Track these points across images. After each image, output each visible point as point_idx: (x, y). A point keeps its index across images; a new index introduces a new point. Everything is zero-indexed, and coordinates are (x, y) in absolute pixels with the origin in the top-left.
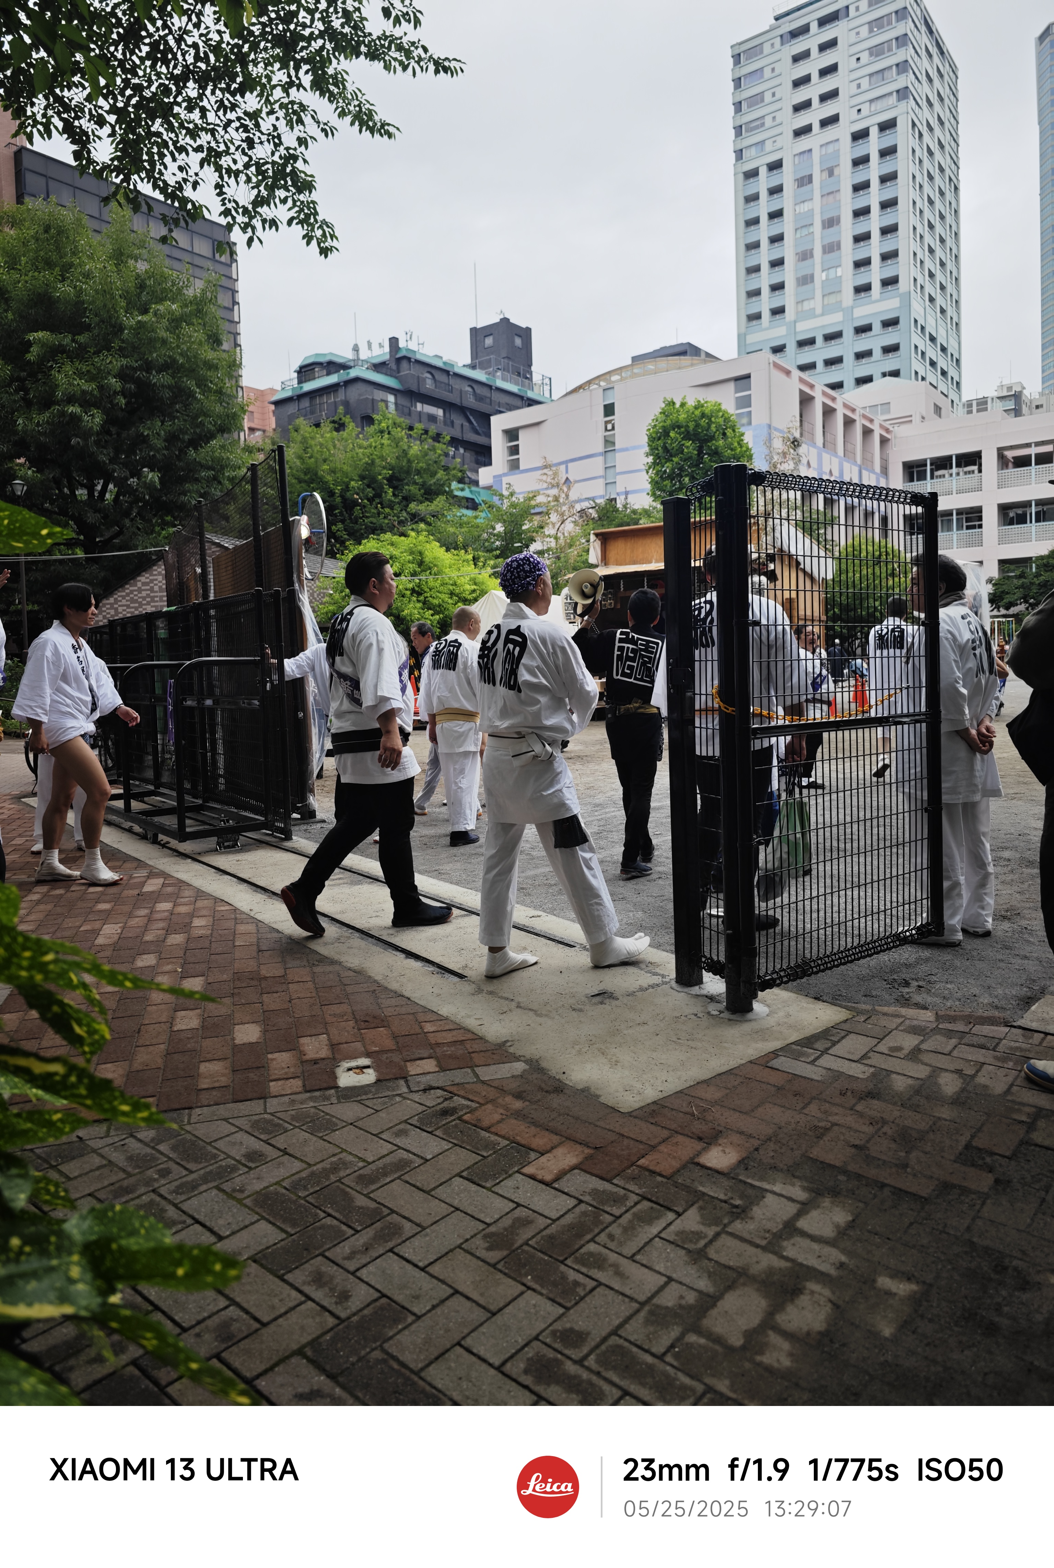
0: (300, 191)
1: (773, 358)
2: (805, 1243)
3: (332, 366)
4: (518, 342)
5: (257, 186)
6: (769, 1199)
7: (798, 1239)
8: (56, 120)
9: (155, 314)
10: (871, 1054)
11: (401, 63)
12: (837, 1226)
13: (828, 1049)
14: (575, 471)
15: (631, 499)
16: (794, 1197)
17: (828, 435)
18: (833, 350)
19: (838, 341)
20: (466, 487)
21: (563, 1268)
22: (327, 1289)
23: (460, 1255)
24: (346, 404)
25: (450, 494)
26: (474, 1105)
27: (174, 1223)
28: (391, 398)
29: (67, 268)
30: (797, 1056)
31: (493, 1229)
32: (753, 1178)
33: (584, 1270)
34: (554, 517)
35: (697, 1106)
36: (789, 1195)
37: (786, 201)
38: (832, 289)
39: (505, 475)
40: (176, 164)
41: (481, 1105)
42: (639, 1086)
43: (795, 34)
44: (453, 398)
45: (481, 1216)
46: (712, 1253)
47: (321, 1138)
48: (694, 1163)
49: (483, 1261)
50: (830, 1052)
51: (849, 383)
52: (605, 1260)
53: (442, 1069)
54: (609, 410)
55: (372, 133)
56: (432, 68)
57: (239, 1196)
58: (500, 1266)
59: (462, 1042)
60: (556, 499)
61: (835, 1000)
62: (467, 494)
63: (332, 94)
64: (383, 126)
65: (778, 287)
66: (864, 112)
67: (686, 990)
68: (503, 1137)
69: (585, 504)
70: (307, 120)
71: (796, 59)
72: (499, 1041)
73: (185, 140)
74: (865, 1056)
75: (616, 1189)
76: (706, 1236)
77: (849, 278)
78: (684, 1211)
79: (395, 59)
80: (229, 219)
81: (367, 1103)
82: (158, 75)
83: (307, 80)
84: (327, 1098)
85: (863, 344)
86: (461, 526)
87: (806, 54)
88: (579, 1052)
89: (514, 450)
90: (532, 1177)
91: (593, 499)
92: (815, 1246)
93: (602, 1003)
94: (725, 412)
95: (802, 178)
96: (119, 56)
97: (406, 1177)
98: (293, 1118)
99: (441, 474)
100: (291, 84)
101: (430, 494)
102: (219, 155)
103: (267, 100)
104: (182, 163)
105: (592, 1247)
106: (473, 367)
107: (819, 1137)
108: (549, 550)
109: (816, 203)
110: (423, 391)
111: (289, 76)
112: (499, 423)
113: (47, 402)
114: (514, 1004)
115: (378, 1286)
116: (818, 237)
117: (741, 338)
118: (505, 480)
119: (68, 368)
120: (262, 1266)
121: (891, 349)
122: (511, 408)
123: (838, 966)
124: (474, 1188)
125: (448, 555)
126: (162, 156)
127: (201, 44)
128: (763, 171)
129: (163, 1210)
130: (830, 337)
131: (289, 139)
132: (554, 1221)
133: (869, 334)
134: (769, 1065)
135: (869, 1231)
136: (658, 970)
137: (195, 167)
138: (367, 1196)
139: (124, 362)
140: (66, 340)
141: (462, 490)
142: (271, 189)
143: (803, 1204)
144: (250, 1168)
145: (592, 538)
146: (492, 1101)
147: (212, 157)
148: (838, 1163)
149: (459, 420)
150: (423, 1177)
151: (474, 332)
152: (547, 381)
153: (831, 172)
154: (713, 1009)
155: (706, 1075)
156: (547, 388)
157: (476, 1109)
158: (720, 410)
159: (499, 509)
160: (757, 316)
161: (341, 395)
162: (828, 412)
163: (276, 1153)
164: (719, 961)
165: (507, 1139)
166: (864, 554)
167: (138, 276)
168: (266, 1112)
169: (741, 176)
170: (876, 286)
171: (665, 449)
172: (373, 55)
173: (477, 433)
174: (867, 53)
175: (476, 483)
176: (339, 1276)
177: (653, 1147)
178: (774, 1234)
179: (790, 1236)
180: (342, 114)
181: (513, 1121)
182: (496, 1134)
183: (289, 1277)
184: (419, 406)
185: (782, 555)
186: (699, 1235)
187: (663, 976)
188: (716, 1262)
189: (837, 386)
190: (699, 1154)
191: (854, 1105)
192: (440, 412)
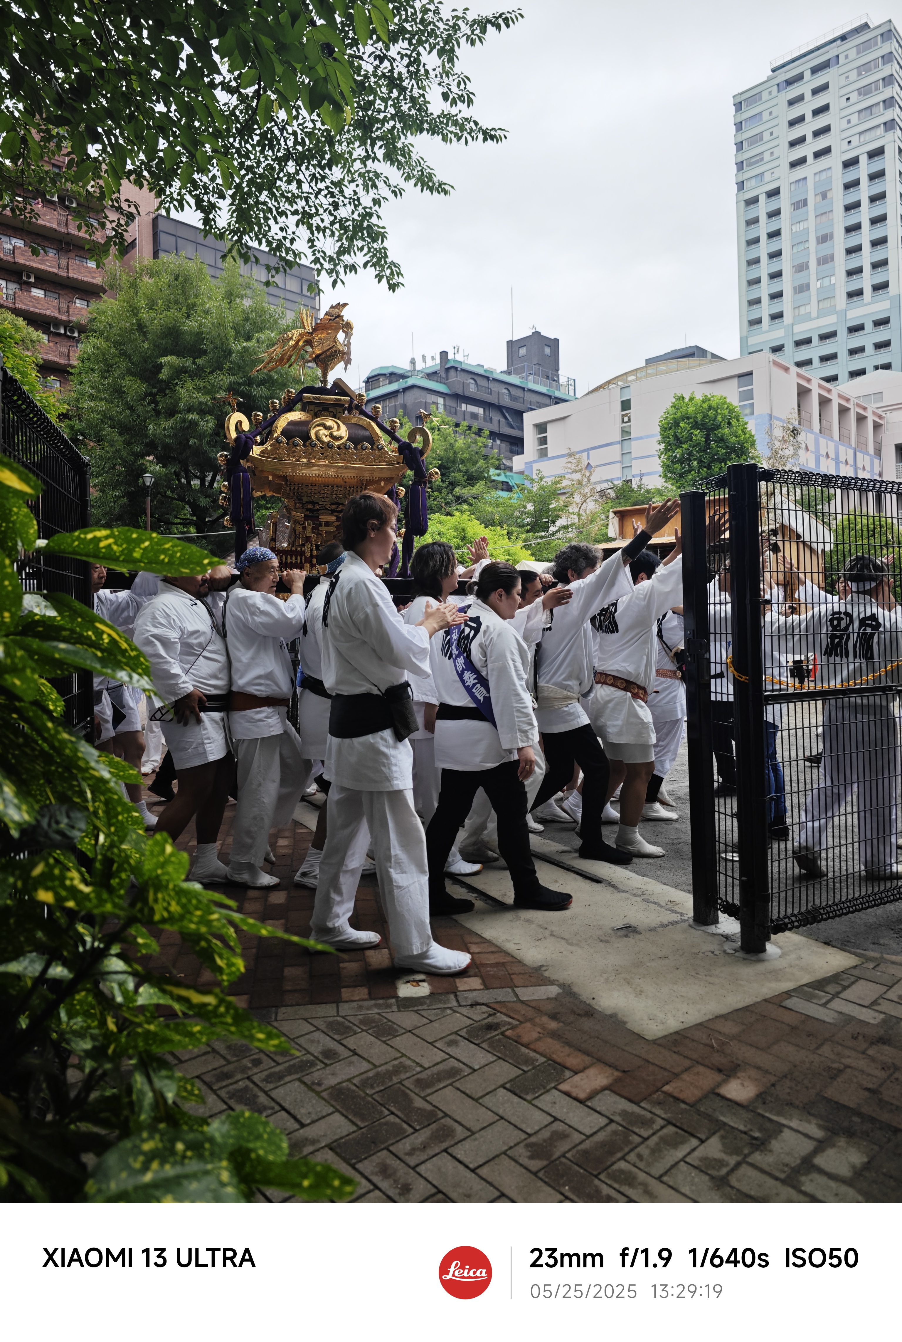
0: (374, 240)
1: (773, 357)
2: (822, 1180)
3: (393, 376)
4: (547, 351)
5: (340, 239)
6: (787, 1133)
7: (815, 1176)
8: (188, 197)
9: (258, 341)
10: (881, 1001)
11: (456, 135)
12: (854, 1167)
13: (839, 993)
14: (595, 458)
15: (645, 480)
16: (810, 1134)
17: (824, 422)
18: (828, 348)
19: (832, 340)
20: (502, 472)
21: (596, 1182)
22: (391, 1181)
23: (505, 1160)
24: (404, 406)
25: (488, 479)
26: (516, 1023)
27: (265, 1108)
28: (441, 401)
29: (192, 307)
30: (809, 998)
31: (533, 1139)
32: (771, 1112)
33: (616, 1186)
34: (577, 498)
35: (716, 1039)
36: (805, 1131)
37: (783, 222)
38: (826, 296)
39: (535, 461)
40: (278, 226)
41: (521, 1022)
42: (661, 1016)
43: (789, 82)
44: (492, 399)
45: (523, 1126)
46: (733, 1181)
47: (384, 1042)
48: (714, 1093)
49: (526, 1168)
50: (841, 995)
51: (843, 376)
52: (635, 1178)
53: (487, 987)
54: (626, 405)
55: (432, 192)
56: (481, 136)
57: (318, 1089)
58: (541, 1174)
59: (503, 964)
60: (580, 483)
61: (843, 945)
62: (502, 478)
63: (399, 162)
64: (440, 185)
65: (777, 296)
66: (854, 144)
67: (703, 928)
68: (541, 1054)
69: (605, 486)
70: (381, 184)
71: (791, 103)
72: (535, 965)
73: (284, 206)
74: (875, 1003)
75: (643, 1112)
76: (727, 1165)
77: (842, 285)
78: (707, 1138)
79: (451, 132)
80: (318, 266)
81: (423, 1013)
82: (266, 158)
83: (380, 153)
84: (389, 1006)
85: (856, 341)
86: (498, 506)
87: (801, 98)
88: (607, 980)
89: (543, 441)
90: (568, 1094)
91: (611, 481)
92: (833, 1184)
93: (626, 936)
94: (730, 404)
95: (798, 202)
96: (237, 145)
97: (457, 1084)
98: (361, 1022)
99: (481, 463)
100: (368, 157)
101: (472, 479)
102: (311, 216)
103: (349, 171)
104: (282, 225)
105: (622, 1165)
106: (509, 373)
107: (833, 1078)
108: (572, 525)
109: (811, 223)
110: (467, 394)
111: (367, 151)
112: (530, 419)
113: (171, 412)
114: (547, 933)
115: (435, 1182)
116: (813, 252)
117: (743, 341)
118: (535, 466)
119: (189, 385)
120: (337, 1153)
121: (882, 345)
122: (541, 406)
123: (846, 914)
124: (516, 1099)
125: (487, 531)
126: (266, 219)
127: (299, 132)
128: (763, 198)
129: (256, 1096)
130: (825, 337)
131: (366, 201)
132: (588, 1137)
133: (861, 333)
134: (784, 1004)
135: (884, 1174)
136: (676, 909)
137: (292, 228)
138: (424, 1098)
139: (232, 379)
140: (188, 363)
141: (499, 475)
142: (350, 240)
143: (820, 1141)
144: (326, 1065)
145: (611, 515)
146: (530, 1020)
147: (305, 218)
148: (852, 1105)
149: (496, 417)
150: (472, 1085)
151: (510, 344)
152: (572, 382)
153: (824, 196)
154: (728, 947)
155: (724, 1010)
156: (571, 388)
157: (516, 1026)
158: (725, 403)
159: (530, 492)
160: (759, 321)
161: (400, 399)
162: (824, 402)
163: (347, 1053)
164: (733, 904)
165: (545, 1056)
166: (859, 527)
167: (243, 311)
168: (338, 1015)
169: (743, 204)
170: (868, 291)
171: (676, 437)
172: (433, 131)
173: (512, 427)
174: (856, 93)
175: (510, 469)
176: (402, 1170)
177: (676, 1076)
178: (793, 1169)
179: (807, 1173)
180: (408, 178)
181: (549, 1040)
182: (535, 1051)
183: (359, 1166)
184: (464, 406)
185: (784, 530)
186: (721, 1163)
187: (682, 914)
188: (738, 1190)
189: (833, 379)
190: (719, 1085)
191: (866, 1049)
192: (480, 411)
